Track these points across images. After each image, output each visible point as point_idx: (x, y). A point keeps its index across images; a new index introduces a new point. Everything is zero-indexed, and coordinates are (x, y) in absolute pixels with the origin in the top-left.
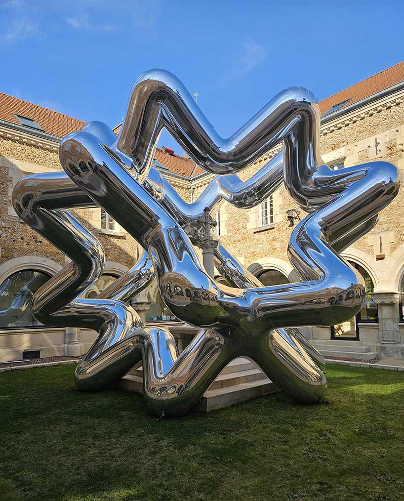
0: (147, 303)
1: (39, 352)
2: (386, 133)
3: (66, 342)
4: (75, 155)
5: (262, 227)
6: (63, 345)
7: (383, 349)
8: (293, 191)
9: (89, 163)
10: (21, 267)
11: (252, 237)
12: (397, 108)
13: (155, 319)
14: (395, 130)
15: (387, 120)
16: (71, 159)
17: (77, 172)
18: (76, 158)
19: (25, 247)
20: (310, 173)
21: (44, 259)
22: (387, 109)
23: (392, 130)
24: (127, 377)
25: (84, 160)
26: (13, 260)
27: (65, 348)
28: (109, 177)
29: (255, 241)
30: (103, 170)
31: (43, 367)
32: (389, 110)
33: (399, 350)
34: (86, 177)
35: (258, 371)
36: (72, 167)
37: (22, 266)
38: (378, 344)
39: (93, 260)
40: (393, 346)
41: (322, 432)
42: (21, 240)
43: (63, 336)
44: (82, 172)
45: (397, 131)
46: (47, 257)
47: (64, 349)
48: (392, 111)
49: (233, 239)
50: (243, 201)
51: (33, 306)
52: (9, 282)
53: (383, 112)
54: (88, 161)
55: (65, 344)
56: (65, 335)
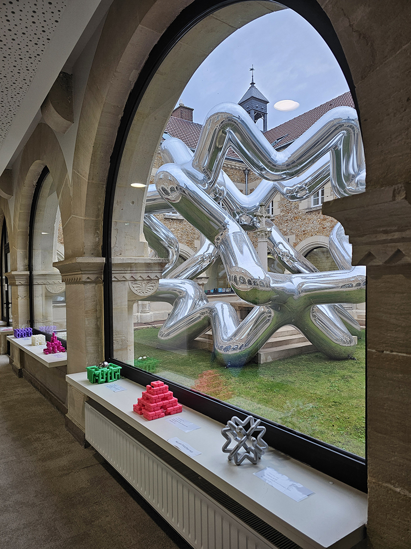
0: (205, 278)
3: (140, 311)
5: (313, 208)
6: (137, 314)
8: (337, 188)
11: (304, 217)
13: (212, 291)
20: (354, 176)
24: (197, 339)
27: (139, 316)
29: (306, 221)
35: (302, 336)
36: (164, 190)
39: (170, 250)
41: (344, 376)
47: (137, 317)
49: (285, 219)
50: (295, 194)
55: (138, 312)
56: (138, 305)
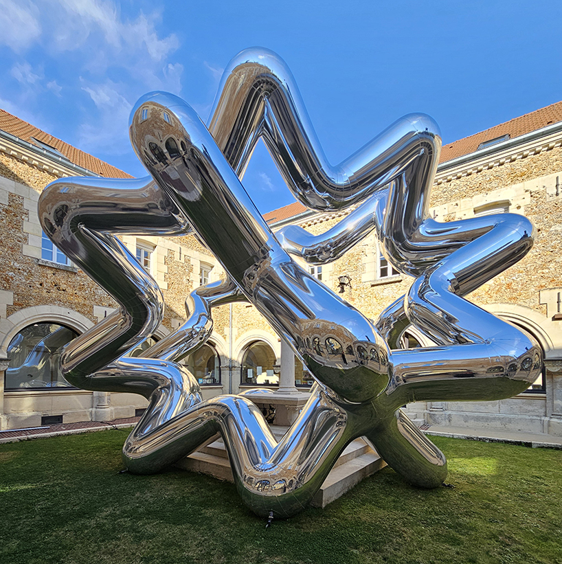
1: (62, 416)
2: (445, 206)
3: (94, 406)
4: (160, 128)
7: (431, 416)
9: (182, 143)
10: (39, 318)
12: (458, 181)
14: (454, 204)
15: (446, 193)
16: (154, 135)
17: (161, 157)
18: (161, 133)
19: (44, 293)
20: (416, 225)
21: (68, 310)
22: (447, 182)
23: (451, 203)
25: (174, 137)
26: (29, 309)
27: (93, 413)
28: (209, 172)
30: (203, 160)
31: (69, 435)
32: (449, 183)
33: (447, 417)
34: (174, 168)
37: (40, 316)
38: (425, 411)
40: (441, 413)
42: (39, 286)
43: (90, 399)
44: (169, 157)
45: (457, 205)
46: (72, 309)
47: (91, 413)
48: (453, 184)
51: (63, 364)
52: (21, 337)
53: (442, 185)
54: (181, 139)
55: (92, 407)
56: (93, 398)
